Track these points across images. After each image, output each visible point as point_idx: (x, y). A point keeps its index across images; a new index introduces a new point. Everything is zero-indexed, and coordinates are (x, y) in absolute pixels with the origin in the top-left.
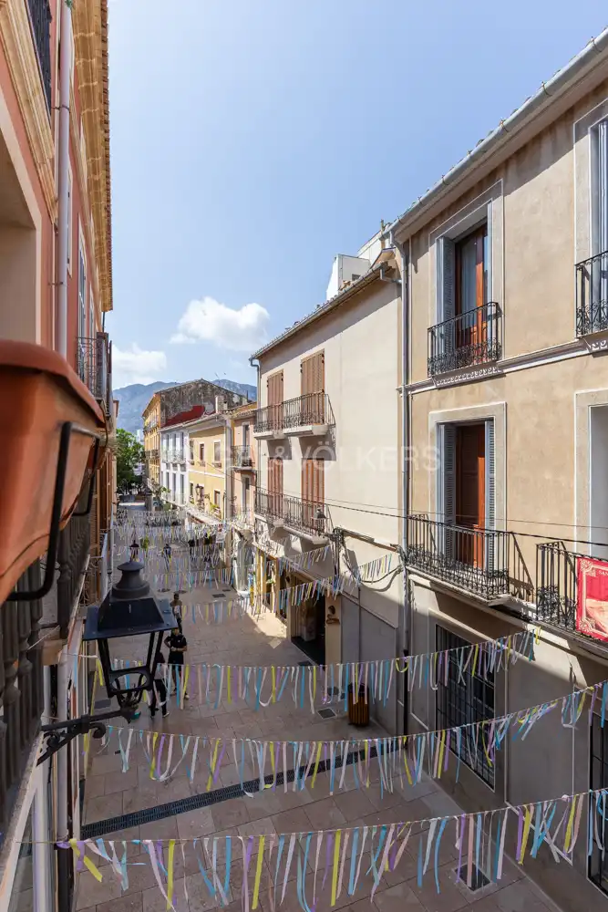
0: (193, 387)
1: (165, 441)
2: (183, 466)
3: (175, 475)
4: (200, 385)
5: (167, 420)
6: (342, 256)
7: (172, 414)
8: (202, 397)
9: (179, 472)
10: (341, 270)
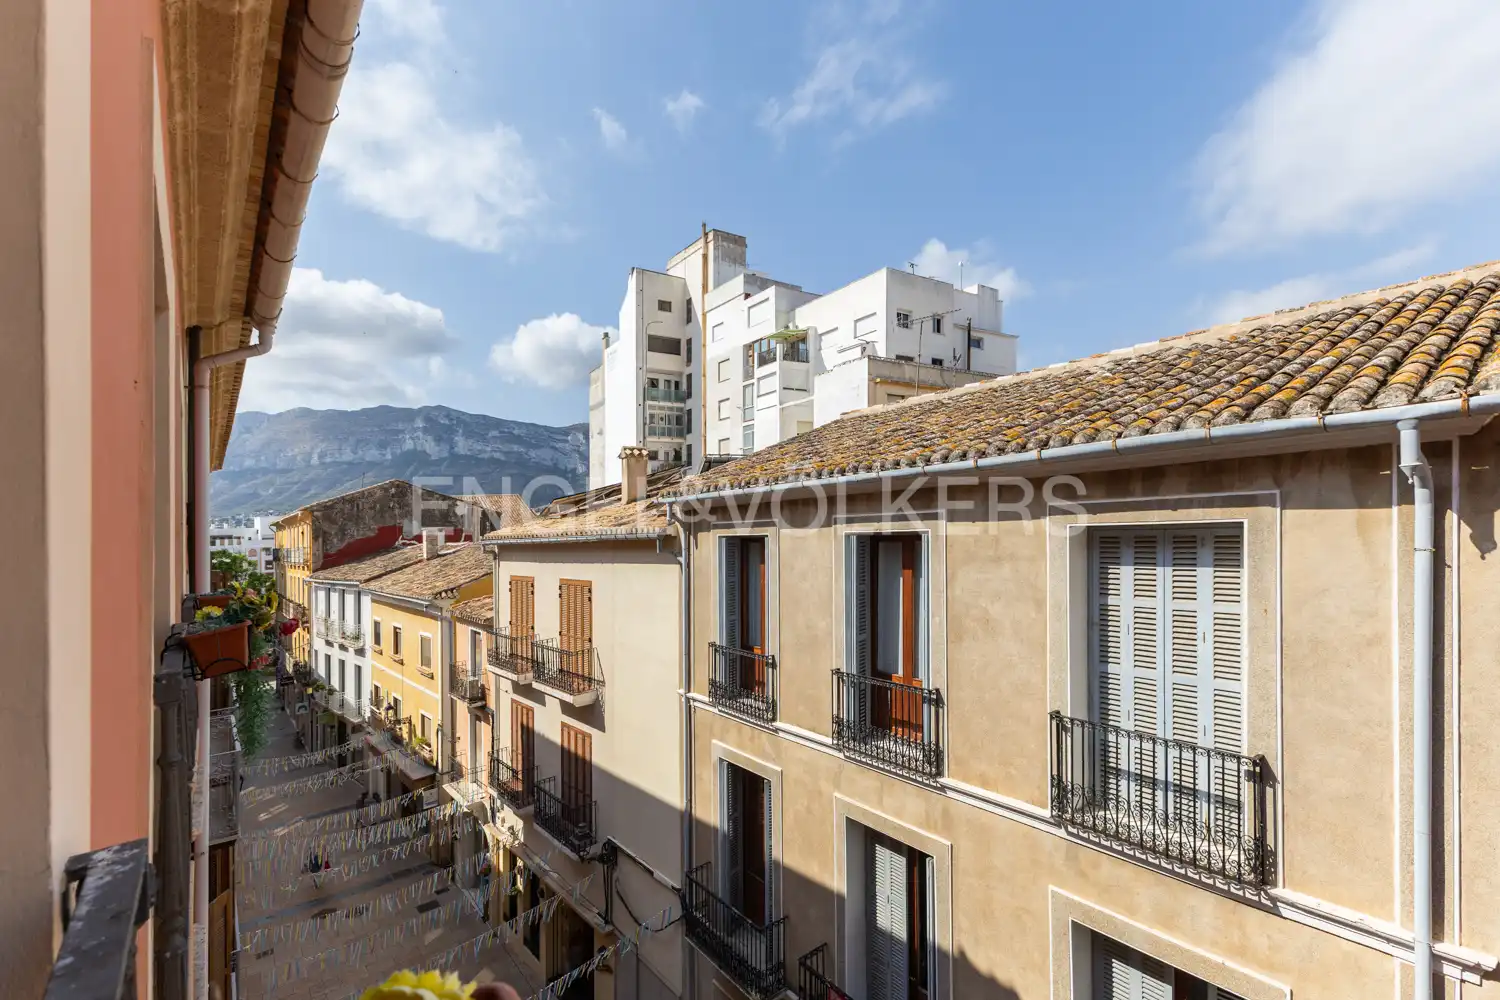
0: (379, 493)
1: (322, 594)
2: (360, 652)
3: (342, 663)
4: (393, 490)
5: (326, 556)
6: (642, 272)
7: (337, 545)
8: (397, 511)
9: (351, 660)
10: (640, 291)
